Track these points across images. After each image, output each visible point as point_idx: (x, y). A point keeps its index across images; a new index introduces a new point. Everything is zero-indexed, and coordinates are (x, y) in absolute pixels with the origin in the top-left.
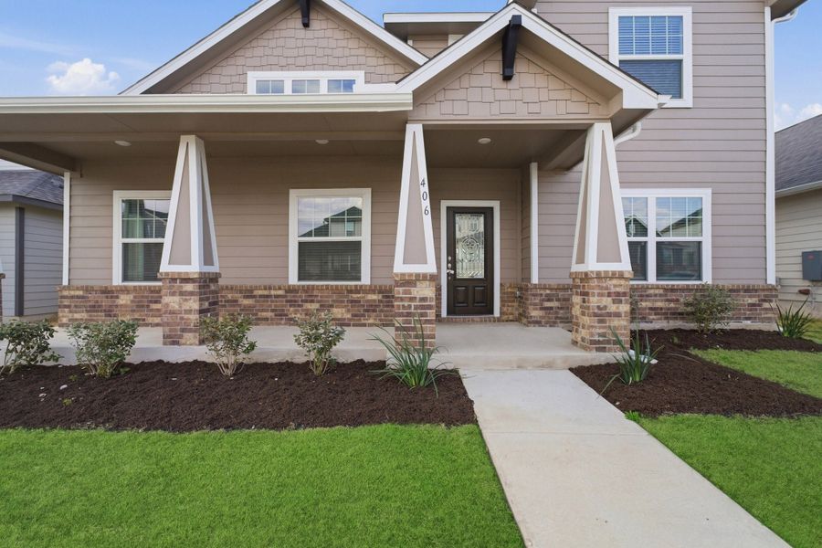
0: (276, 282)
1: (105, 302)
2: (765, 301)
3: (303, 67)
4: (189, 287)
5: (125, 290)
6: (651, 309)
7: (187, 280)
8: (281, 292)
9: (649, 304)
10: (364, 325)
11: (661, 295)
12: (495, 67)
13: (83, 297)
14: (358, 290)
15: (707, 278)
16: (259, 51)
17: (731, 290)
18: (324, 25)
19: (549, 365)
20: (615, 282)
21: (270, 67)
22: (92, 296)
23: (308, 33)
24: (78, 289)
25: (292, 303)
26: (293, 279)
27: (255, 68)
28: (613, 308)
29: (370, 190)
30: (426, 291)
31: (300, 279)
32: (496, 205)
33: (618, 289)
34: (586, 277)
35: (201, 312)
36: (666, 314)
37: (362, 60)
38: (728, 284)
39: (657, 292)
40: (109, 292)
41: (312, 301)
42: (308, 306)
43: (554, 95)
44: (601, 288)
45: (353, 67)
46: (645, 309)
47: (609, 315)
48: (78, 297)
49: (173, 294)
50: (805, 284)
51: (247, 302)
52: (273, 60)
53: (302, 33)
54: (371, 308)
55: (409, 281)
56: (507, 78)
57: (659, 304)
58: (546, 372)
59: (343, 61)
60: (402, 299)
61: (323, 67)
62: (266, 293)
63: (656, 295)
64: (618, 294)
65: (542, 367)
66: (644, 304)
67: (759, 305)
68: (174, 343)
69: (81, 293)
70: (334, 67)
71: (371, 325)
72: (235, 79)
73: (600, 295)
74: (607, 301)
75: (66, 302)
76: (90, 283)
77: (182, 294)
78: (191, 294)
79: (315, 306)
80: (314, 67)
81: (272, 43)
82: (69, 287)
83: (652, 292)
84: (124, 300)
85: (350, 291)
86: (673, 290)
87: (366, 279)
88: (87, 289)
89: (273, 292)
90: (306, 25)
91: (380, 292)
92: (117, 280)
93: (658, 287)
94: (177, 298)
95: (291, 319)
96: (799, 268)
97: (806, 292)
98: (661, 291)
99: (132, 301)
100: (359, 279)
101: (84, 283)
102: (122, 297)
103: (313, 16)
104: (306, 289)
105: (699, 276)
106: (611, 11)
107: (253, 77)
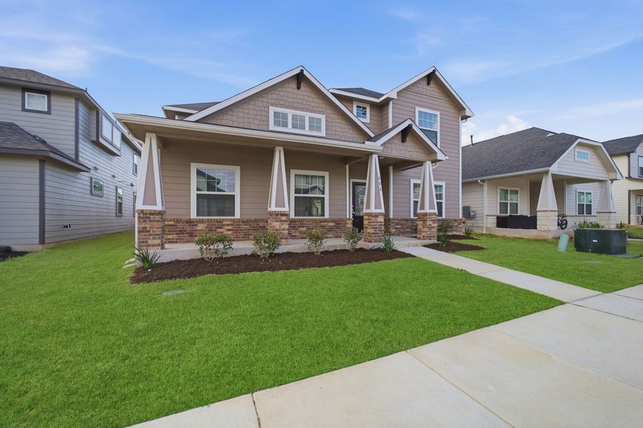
1: (188, 229)
3: (297, 109)
5: (202, 221)
10: (327, 238)
13: (174, 225)
14: (325, 221)
15: (444, 216)
16: (275, 96)
18: (307, 89)
20: (433, 216)
21: (280, 106)
22: (180, 226)
23: (299, 92)
24: (171, 220)
26: (292, 216)
27: (273, 105)
29: (329, 172)
31: (295, 215)
33: (434, 219)
37: (324, 110)
38: (449, 218)
40: (190, 222)
41: (303, 227)
42: (301, 229)
44: (430, 219)
45: (320, 112)
47: (432, 227)
48: (171, 225)
50: (464, 219)
52: (282, 103)
53: (296, 91)
54: (330, 230)
59: (315, 109)
61: (306, 110)
64: (434, 221)
67: (458, 226)
69: (172, 223)
70: (311, 111)
71: (330, 237)
72: (262, 109)
76: (179, 217)
78: (285, 221)
79: (305, 229)
80: (302, 109)
81: (282, 93)
84: (200, 227)
85: (321, 222)
87: (327, 216)
88: (177, 221)
90: (299, 88)
91: (334, 221)
92: (193, 215)
95: (293, 236)
99: (206, 228)
100: (324, 216)
101: (176, 217)
102: (200, 225)
103: (302, 85)
104: (301, 221)
105: (442, 215)
106: (416, 108)
107: (272, 109)
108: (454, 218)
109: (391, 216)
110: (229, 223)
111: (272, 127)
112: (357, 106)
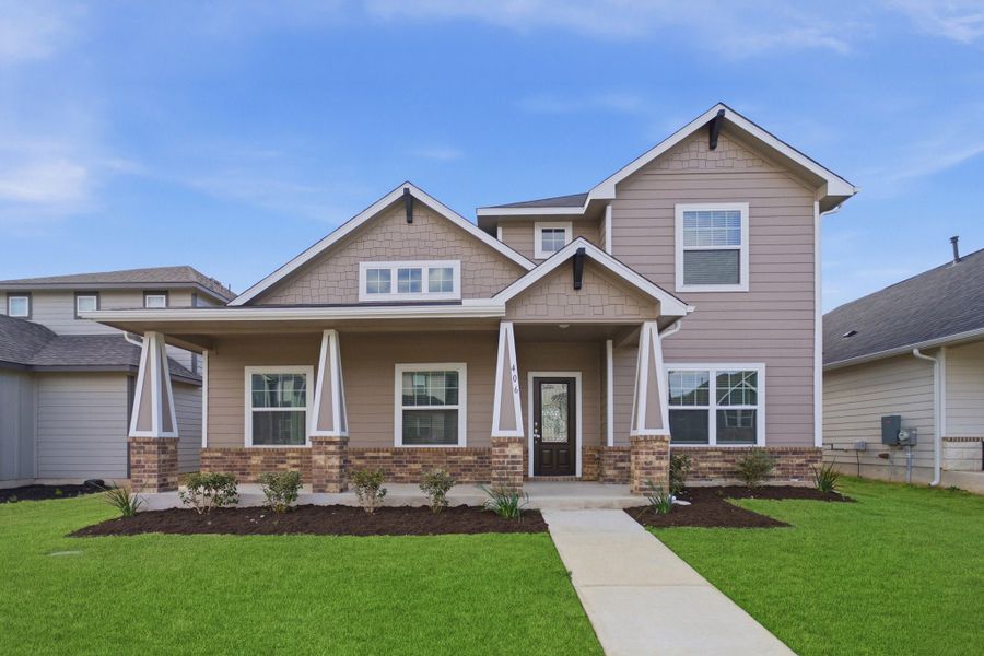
0: (382, 446)
1: (240, 463)
2: (810, 461)
3: (408, 258)
4: (332, 448)
5: (257, 452)
6: (710, 468)
7: (330, 442)
8: (388, 454)
9: (709, 465)
10: (461, 483)
11: (719, 457)
12: (568, 279)
13: (221, 458)
14: (456, 452)
15: (761, 442)
16: (368, 244)
17: (780, 452)
18: (425, 221)
19: (608, 507)
20: (658, 443)
21: (378, 258)
22: (229, 458)
23: (412, 228)
24: (217, 451)
25: (399, 463)
26: (398, 443)
27: (365, 259)
28: (657, 463)
29: (465, 364)
30: (516, 450)
31: (404, 443)
32: (578, 375)
33: (660, 449)
34: (637, 440)
35: (341, 467)
36: (722, 473)
37: (459, 251)
38: (778, 447)
39: (716, 453)
40: (243, 454)
41: (415, 462)
42: (413, 466)
43: (613, 300)
44: (648, 448)
45: (451, 257)
46: (706, 468)
47: (654, 468)
48: (217, 458)
49: (320, 453)
50: (885, 448)
51: (358, 462)
52: (381, 252)
53: (406, 228)
54: (467, 468)
55: (503, 443)
56: (577, 287)
57: (718, 465)
58: (606, 512)
59: (442, 252)
60: (497, 457)
61: (425, 257)
62: (375, 454)
63: (715, 457)
64: (660, 453)
65: (603, 508)
66: (704, 465)
67: (806, 465)
68: (322, 491)
69: (219, 454)
70: (433, 258)
71: (467, 483)
72: (349, 269)
73: (648, 453)
74: (652, 458)
75: (207, 462)
76: (227, 446)
77: (326, 453)
78: (334, 453)
79: (418, 466)
80: (417, 257)
81: (381, 237)
82: (208, 449)
83: (712, 453)
84: (256, 460)
85: (449, 453)
86: (729, 452)
87: (462, 443)
88: (226, 452)
89: (381, 454)
90: (410, 222)
91: (475, 454)
92: (248, 443)
93: (716, 450)
94: (322, 457)
95: (397, 478)
96: (880, 432)
97: (885, 456)
98: (720, 453)
99: (263, 462)
100: (457, 443)
101: (222, 446)
102: (254, 457)
103: (415, 213)
104: (410, 452)
105: (754, 439)
106: (677, 206)
107: (364, 267)
108: (793, 446)
109: (611, 443)
110: (295, 455)
111: (364, 297)
112: (544, 231)
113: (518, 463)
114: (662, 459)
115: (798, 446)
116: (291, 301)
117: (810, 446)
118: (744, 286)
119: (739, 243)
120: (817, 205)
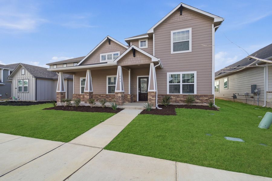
0: (104, 94)
1: (79, 97)
2: (210, 99)
3: (109, 52)
4: (88, 94)
5: (81, 95)
6: (180, 100)
7: (87, 93)
8: (105, 96)
9: (179, 99)
11: (182, 97)
15: (195, 93)
16: (102, 50)
17: (200, 96)
18: (113, 44)
19: (140, 109)
20: (152, 93)
21: (104, 53)
22: (77, 96)
23: (110, 45)
25: (107, 98)
26: (107, 93)
27: (101, 53)
28: (152, 99)
30: (120, 95)
33: (153, 95)
34: (148, 93)
36: (183, 101)
37: (119, 49)
38: (199, 94)
39: (181, 96)
40: (79, 95)
41: (110, 97)
42: (110, 98)
43: (143, 59)
45: (118, 51)
46: (178, 100)
47: (151, 100)
50: (252, 95)
51: (100, 97)
52: (104, 51)
53: (109, 45)
55: (117, 93)
56: (134, 56)
57: (182, 99)
59: (116, 50)
60: (116, 96)
61: (113, 52)
62: (102, 96)
63: (181, 97)
64: (153, 96)
66: (178, 99)
67: (208, 100)
68: (86, 103)
69: (75, 95)
70: (114, 51)
72: (98, 56)
75: (74, 97)
76: (77, 94)
77: (87, 95)
78: (88, 95)
79: (111, 98)
80: (111, 52)
81: (104, 48)
82: (74, 94)
83: (180, 96)
86: (185, 96)
88: (77, 95)
89: (104, 96)
92: (81, 93)
94: (86, 96)
95: (107, 101)
96: (250, 90)
97: (252, 97)
98: (182, 96)
103: (111, 42)
104: (109, 95)
105: (193, 92)
106: (171, 32)
107: (101, 55)
108: (204, 94)
111: (101, 62)
112: (141, 42)
113: (120, 98)
114: (153, 97)
115: (207, 94)
116: (88, 63)
117: (211, 94)
118: (190, 50)
119: (189, 39)
120: (213, 25)
